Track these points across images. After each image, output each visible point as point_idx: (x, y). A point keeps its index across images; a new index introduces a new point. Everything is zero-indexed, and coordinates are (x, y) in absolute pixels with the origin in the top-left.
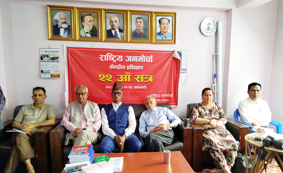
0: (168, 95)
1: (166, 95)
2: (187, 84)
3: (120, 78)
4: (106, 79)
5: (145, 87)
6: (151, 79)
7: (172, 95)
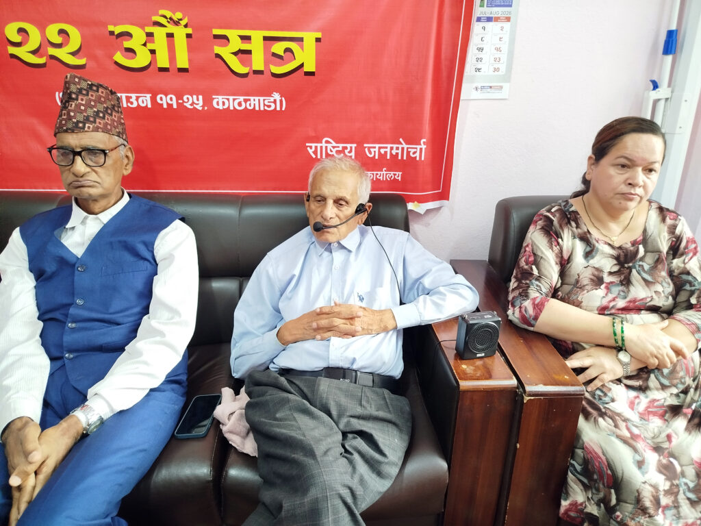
0: (399, 149)
1: (389, 149)
2: (506, 86)
3: (127, 44)
4: (52, 51)
5: (275, 101)
6: (307, 57)
7: (420, 151)
